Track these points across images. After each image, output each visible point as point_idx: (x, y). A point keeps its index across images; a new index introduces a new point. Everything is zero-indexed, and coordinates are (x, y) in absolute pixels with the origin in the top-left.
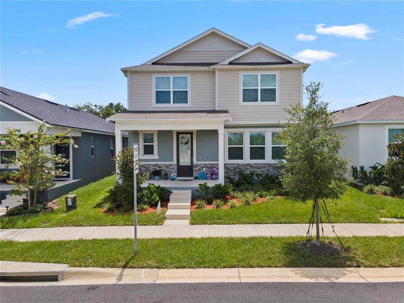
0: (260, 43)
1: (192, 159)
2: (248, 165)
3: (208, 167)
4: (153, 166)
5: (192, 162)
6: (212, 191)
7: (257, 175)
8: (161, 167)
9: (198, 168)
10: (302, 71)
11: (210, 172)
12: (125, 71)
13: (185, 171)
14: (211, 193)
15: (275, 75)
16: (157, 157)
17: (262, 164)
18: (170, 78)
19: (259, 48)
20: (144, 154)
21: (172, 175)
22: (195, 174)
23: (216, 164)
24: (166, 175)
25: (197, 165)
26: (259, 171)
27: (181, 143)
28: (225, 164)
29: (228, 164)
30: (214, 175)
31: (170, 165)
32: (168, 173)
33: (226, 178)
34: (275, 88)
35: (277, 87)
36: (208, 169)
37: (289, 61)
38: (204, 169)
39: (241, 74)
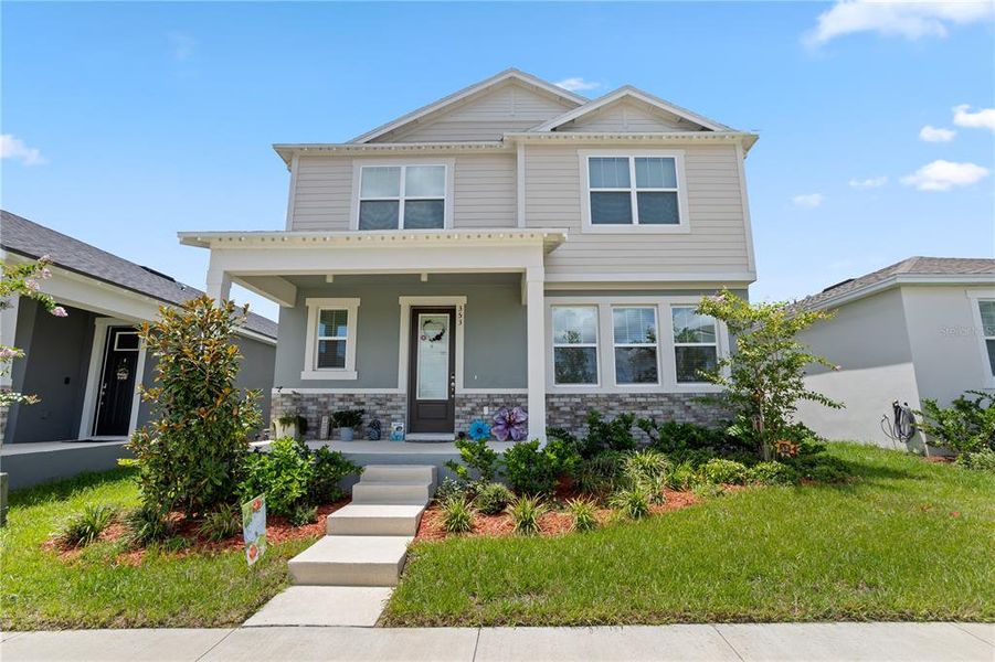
0: (628, 87)
1: (451, 381)
2: (612, 397)
3: (496, 405)
4: (341, 400)
5: (451, 391)
6: (502, 469)
7: (642, 424)
8: (363, 403)
9: (467, 408)
10: (740, 151)
11: (504, 418)
12: (287, 153)
13: (429, 417)
14: (501, 474)
15: (673, 159)
16: (354, 376)
17: (652, 395)
18: (399, 169)
19: (626, 102)
20: (319, 366)
21: (394, 426)
22: (461, 425)
23: (520, 396)
24: (376, 425)
25: (466, 399)
26: (645, 415)
27: (424, 338)
28: (547, 396)
29: (553, 396)
30: (511, 426)
31: (389, 398)
32: (383, 421)
33: (551, 432)
34: (675, 190)
35: (681, 190)
36: (496, 409)
37: (704, 129)
38: (486, 409)
39: (585, 156)
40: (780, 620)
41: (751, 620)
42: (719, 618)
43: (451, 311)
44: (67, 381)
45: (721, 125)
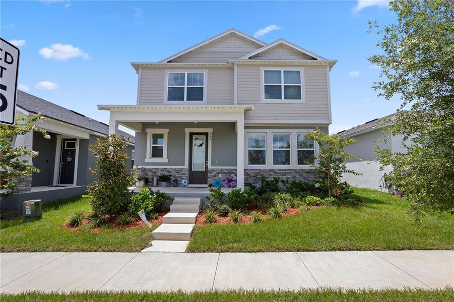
0: (282, 39)
1: (206, 163)
2: (271, 170)
3: (224, 173)
4: (162, 171)
5: (206, 167)
6: (227, 199)
7: (283, 182)
8: (171, 172)
9: (213, 174)
10: (328, 69)
11: (227, 178)
12: (137, 67)
13: (197, 178)
14: (226, 201)
15: (300, 71)
16: (166, 161)
17: (287, 170)
18: (184, 73)
19: (281, 46)
20: (152, 157)
21: (183, 181)
22: (210, 181)
23: (234, 169)
24: (176, 181)
25: (213, 170)
26: (284, 178)
27: (195, 145)
28: (245, 170)
29: (247, 170)
30: (231, 182)
31: (181, 170)
32: (178, 179)
33: (246, 184)
34: (300, 85)
35: (302, 85)
36: (224, 175)
37: (313, 59)
38: (220, 174)
39: (263, 70)
40: (318, 251)
41: (308, 251)
42: (298, 250)
43: (206, 134)
44: (47, 161)
45: (320, 57)
